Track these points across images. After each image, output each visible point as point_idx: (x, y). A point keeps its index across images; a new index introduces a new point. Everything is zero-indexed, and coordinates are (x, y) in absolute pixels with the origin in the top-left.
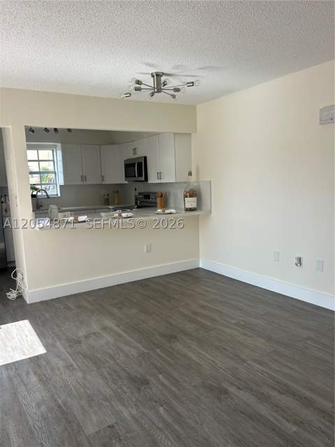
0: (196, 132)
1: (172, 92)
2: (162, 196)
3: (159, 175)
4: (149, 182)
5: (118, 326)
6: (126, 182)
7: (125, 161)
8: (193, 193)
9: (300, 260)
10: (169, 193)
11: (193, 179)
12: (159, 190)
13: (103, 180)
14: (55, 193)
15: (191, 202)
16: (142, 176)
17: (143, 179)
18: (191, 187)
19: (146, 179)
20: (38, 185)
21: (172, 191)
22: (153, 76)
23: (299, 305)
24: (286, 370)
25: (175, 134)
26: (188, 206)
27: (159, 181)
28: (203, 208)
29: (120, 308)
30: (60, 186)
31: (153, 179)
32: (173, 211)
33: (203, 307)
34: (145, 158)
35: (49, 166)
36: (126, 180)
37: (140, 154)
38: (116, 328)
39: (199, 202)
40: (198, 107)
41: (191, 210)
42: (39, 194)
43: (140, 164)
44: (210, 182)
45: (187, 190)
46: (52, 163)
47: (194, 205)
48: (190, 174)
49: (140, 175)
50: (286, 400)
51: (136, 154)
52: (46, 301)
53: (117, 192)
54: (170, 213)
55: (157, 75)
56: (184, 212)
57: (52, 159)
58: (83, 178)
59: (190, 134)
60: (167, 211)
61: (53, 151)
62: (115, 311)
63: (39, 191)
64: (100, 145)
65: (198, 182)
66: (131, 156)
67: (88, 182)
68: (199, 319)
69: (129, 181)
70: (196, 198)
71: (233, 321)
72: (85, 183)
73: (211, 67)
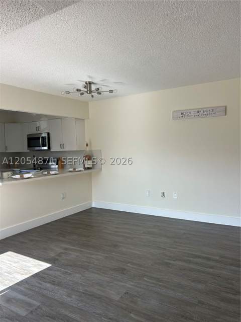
0: (89, 118)
3: (62, 146)
4: (51, 150)
6: (28, 151)
7: (28, 135)
9: (164, 193)
13: (6, 148)
19: (49, 148)
23: (165, 219)
24: (187, 249)
25: (76, 119)
26: (86, 166)
27: (62, 150)
32: (82, 169)
34: (48, 134)
36: (28, 149)
41: (89, 168)
44: (101, 150)
47: (91, 165)
48: (87, 145)
49: (44, 145)
50: (199, 260)
51: (39, 130)
54: (80, 171)
55: (89, 83)
59: (84, 119)
60: (77, 169)
66: (33, 131)
69: (30, 150)
70: (91, 161)
71: (142, 232)
73: (121, 83)
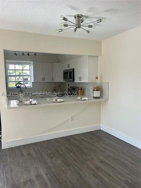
0: (101, 55)
1: (87, 28)
2: (81, 89)
3: (80, 78)
4: (75, 82)
5: (47, 175)
7: (64, 71)
8: (99, 89)
10: (85, 88)
11: (98, 81)
12: (80, 86)
13: (53, 80)
14: (30, 86)
15: (97, 94)
16: (71, 79)
17: (72, 80)
18: (97, 85)
19: (74, 80)
20: (22, 81)
21: (87, 87)
22: (75, 17)
25: (89, 56)
26: (95, 96)
27: (80, 82)
28: (104, 97)
29: (51, 158)
30: (32, 82)
31: (77, 80)
32: (86, 98)
33: (102, 162)
34: (73, 69)
35: (28, 72)
36: (64, 80)
37: (71, 67)
38: (45, 177)
39: (101, 94)
40: (102, 42)
41: (96, 98)
42: (22, 86)
43: (70, 73)
44: (108, 83)
45: (95, 87)
46: (29, 71)
47: (98, 95)
48: (97, 78)
49: (70, 78)
51: (69, 67)
52: (12, 148)
53: (60, 86)
54: (85, 100)
55: (78, 16)
56: (92, 99)
57: (29, 69)
58: (43, 79)
59: (98, 57)
60: (83, 99)
61: (30, 65)
62: (48, 160)
63: (22, 85)
64: (52, 63)
65: (101, 83)
66: (67, 68)
67: (46, 81)
68: (100, 174)
70: (100, 92)
72: (44, 81)
